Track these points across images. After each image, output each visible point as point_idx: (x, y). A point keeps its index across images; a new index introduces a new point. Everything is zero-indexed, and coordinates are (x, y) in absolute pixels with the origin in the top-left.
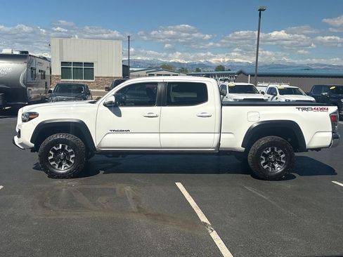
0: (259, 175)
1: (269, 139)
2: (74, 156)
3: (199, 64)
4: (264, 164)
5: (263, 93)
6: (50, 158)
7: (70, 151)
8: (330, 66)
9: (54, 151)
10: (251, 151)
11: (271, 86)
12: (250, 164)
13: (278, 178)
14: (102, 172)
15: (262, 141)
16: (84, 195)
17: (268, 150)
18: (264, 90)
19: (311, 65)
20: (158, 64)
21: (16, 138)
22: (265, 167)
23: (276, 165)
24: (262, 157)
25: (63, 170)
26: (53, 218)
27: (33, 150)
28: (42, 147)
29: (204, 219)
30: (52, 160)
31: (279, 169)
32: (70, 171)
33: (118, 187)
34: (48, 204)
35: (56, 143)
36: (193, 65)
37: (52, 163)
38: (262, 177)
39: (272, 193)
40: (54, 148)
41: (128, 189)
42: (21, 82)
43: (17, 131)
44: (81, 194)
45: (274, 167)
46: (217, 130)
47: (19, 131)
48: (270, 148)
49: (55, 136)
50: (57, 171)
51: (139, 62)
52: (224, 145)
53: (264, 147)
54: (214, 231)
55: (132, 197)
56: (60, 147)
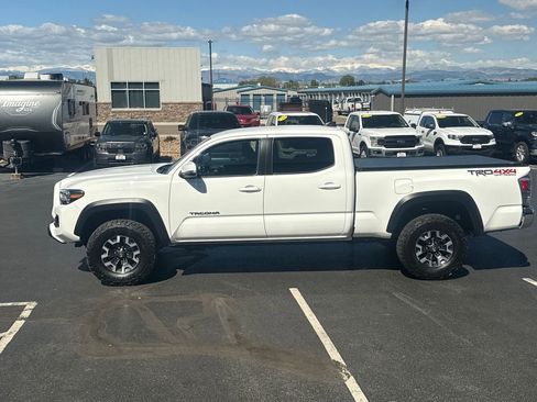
0: (415, 272)
1: (427, 218)
2: (138, 252)
3: (316, 74)
4: (421, 257)
5: (414, 126)
6: (103, 256)
7: (132, 245)
8: (514, 69)
9: (109, 246)
10: (401, 238)
11: (425, 114)
12: (400, 256)
13: (443, 275)
14: (180, 272)
15: (418, 222)
16: (156, 313)
17: (426, 235)
18: (416, 120)
19: (485, 69)
20: (254, 76)
21: (52, 226)
22: (423, 260)
23: (439, 258)
24: (418, 246)
25: (123, 273)
26: (113, 358)
27: (78, 244)
28: (91, 241)
29: (335, 355)
30: (107, 260)
31: (443, 262)
32: (134, 275)
33: (204, 298)
34: (103, 334)
35: (112, 234)
36: (306, 76)
37: (107, 264)
38: (418, 275)
39: (434, 303)
40: (110, 241)
41: (220, 301)
42: (54, 122)
43: (54, 217)
44: (152, 313)
45: (436, 260)
46: (350, 208)
47: (57, 217)
48: (429, 233)
49: (109, 223)
50: (115, 275)
51: (225, 73)
52: (360, 229)
53: (421, 231)
54: (352, 377)
55: (226, 318)
56: (118, 241)
